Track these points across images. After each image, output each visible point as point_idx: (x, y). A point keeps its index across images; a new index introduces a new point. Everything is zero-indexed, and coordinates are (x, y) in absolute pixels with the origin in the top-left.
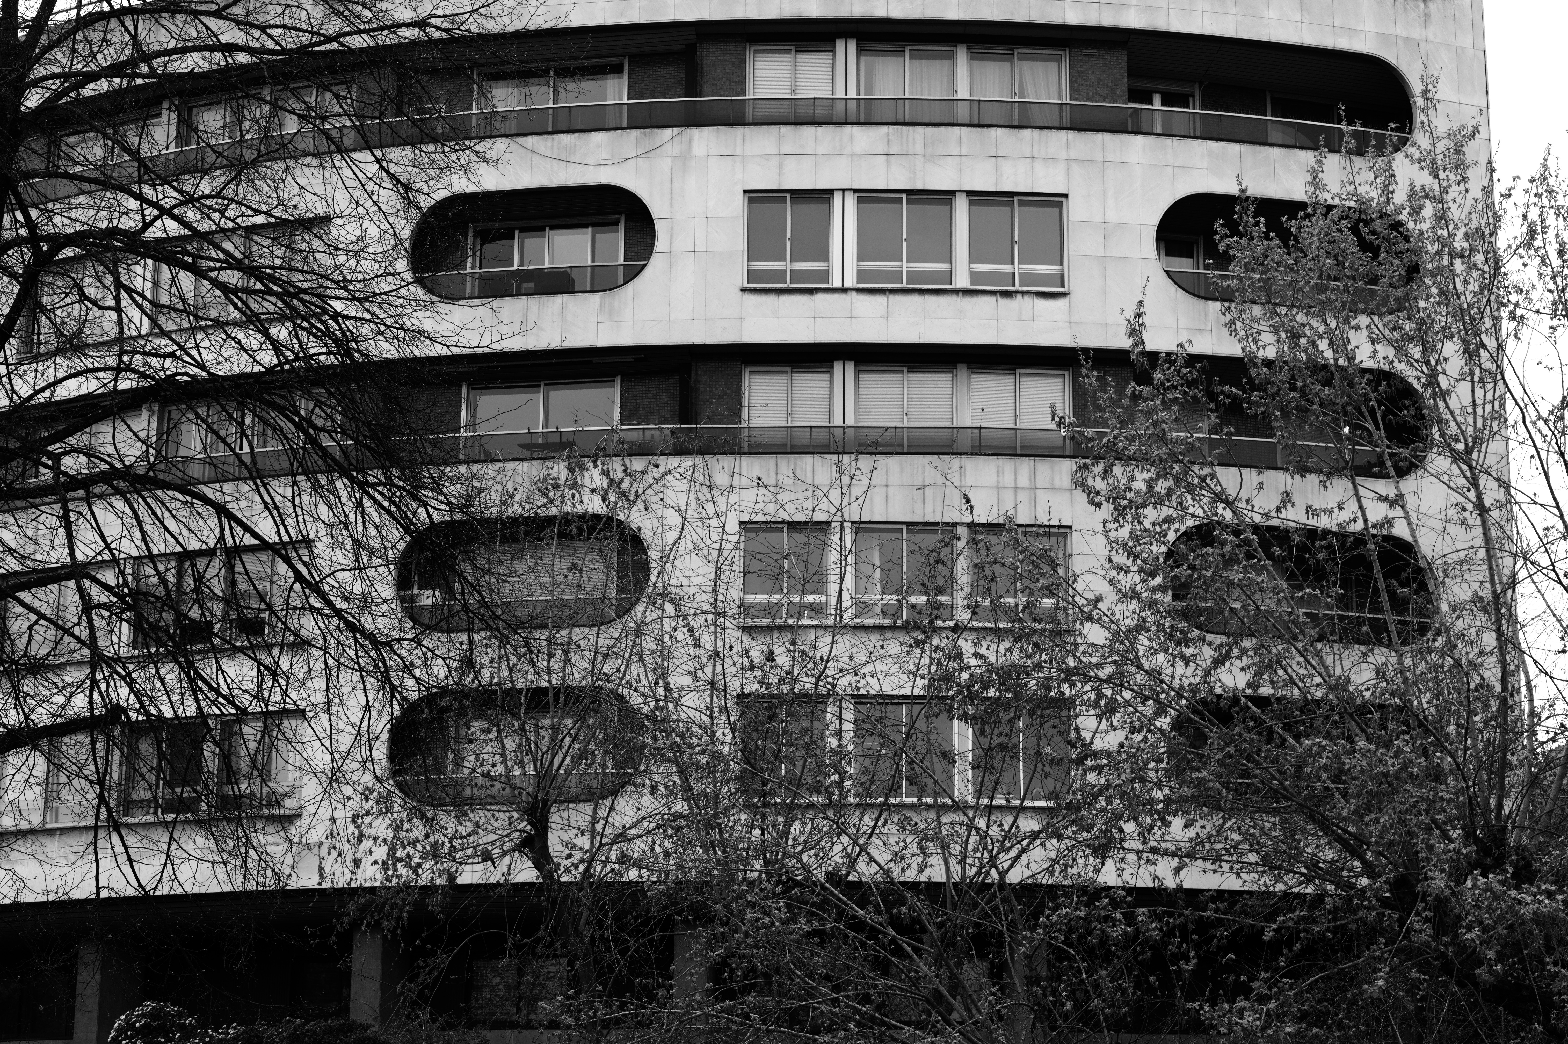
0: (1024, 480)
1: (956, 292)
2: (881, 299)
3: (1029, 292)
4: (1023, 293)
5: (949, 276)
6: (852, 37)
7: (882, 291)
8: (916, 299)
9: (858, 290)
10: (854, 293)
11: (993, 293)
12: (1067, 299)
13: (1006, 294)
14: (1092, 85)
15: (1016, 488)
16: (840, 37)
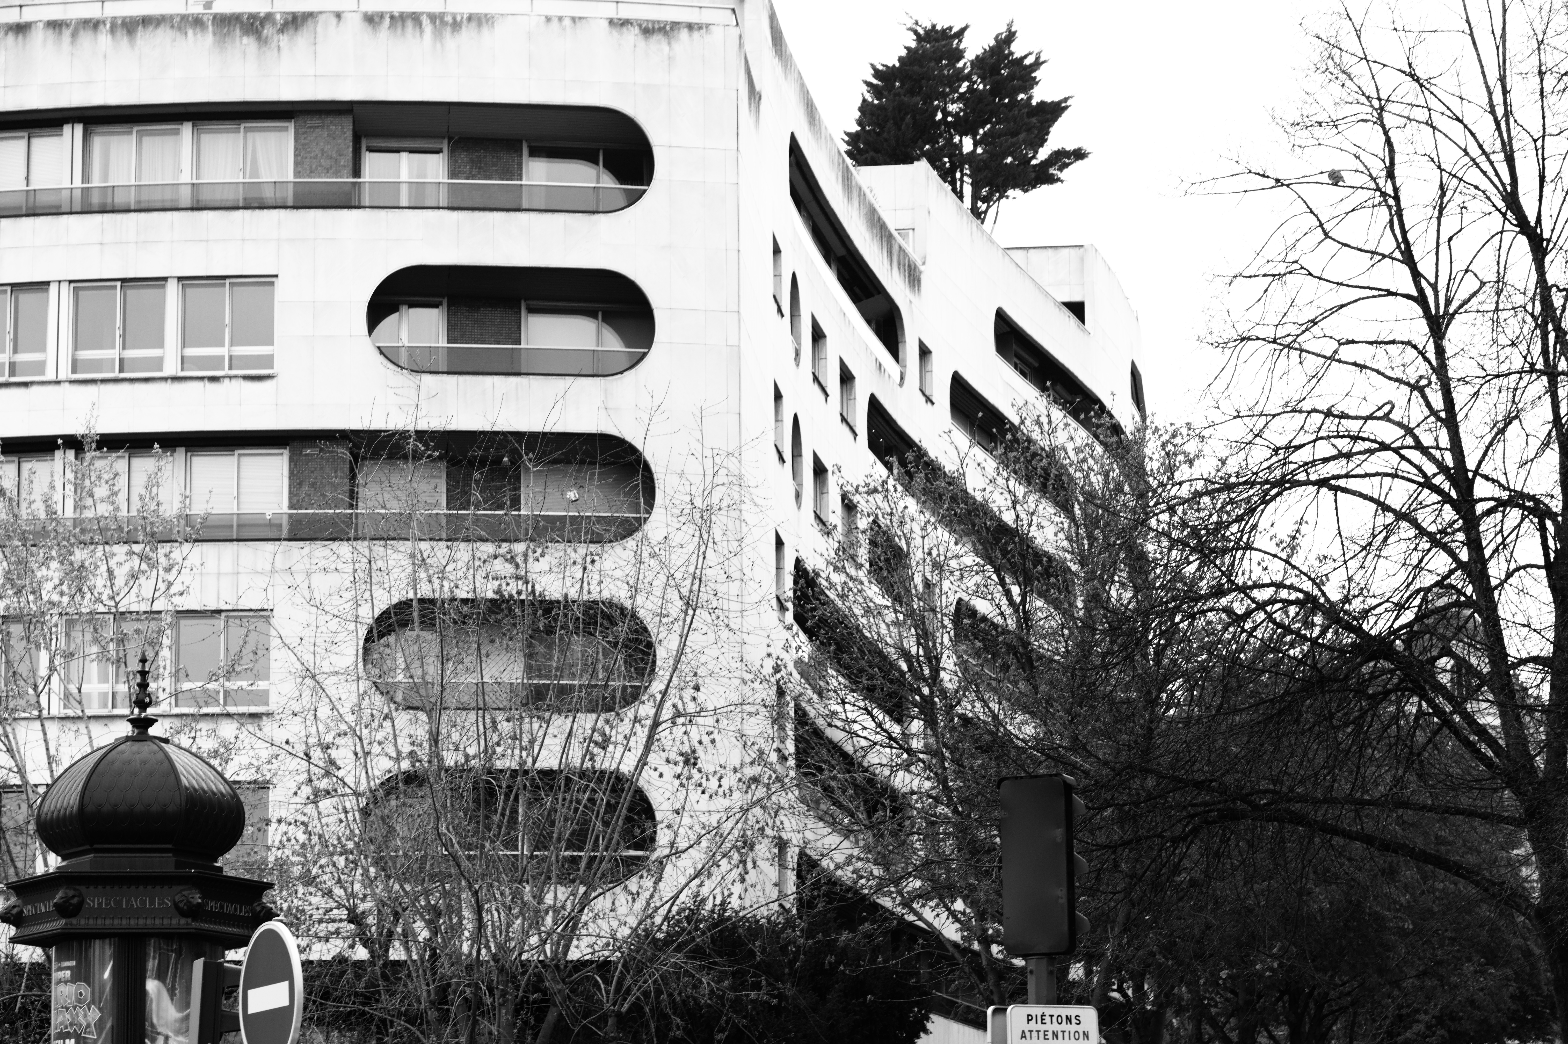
0: (227, 566)
1: (165, 379)
2: (91, 389)
3: (236, 377)
4: (231, 377)
5: (158, 363)
6: (79, 122)
7: (93, 381)
8: (126, 386)
9: (71, 382)
10: (67, 384)
11: (202, 378)
12: (275, 380)
13: (214, 379)
14: (316, 157)
15: (219, 574)
16: (68, 123)
